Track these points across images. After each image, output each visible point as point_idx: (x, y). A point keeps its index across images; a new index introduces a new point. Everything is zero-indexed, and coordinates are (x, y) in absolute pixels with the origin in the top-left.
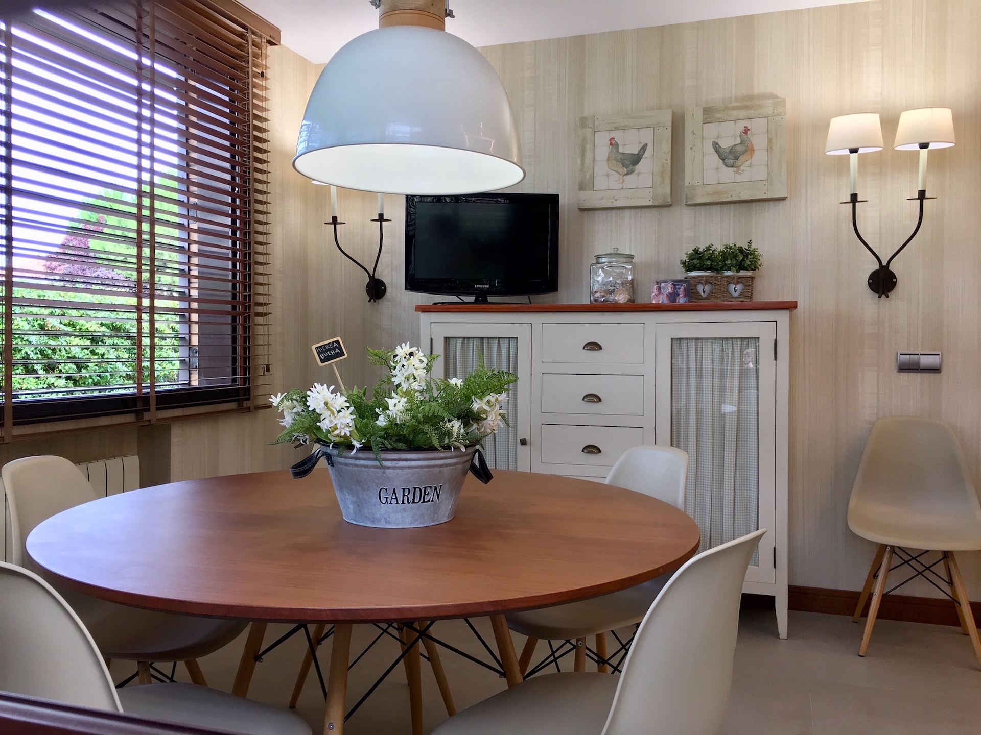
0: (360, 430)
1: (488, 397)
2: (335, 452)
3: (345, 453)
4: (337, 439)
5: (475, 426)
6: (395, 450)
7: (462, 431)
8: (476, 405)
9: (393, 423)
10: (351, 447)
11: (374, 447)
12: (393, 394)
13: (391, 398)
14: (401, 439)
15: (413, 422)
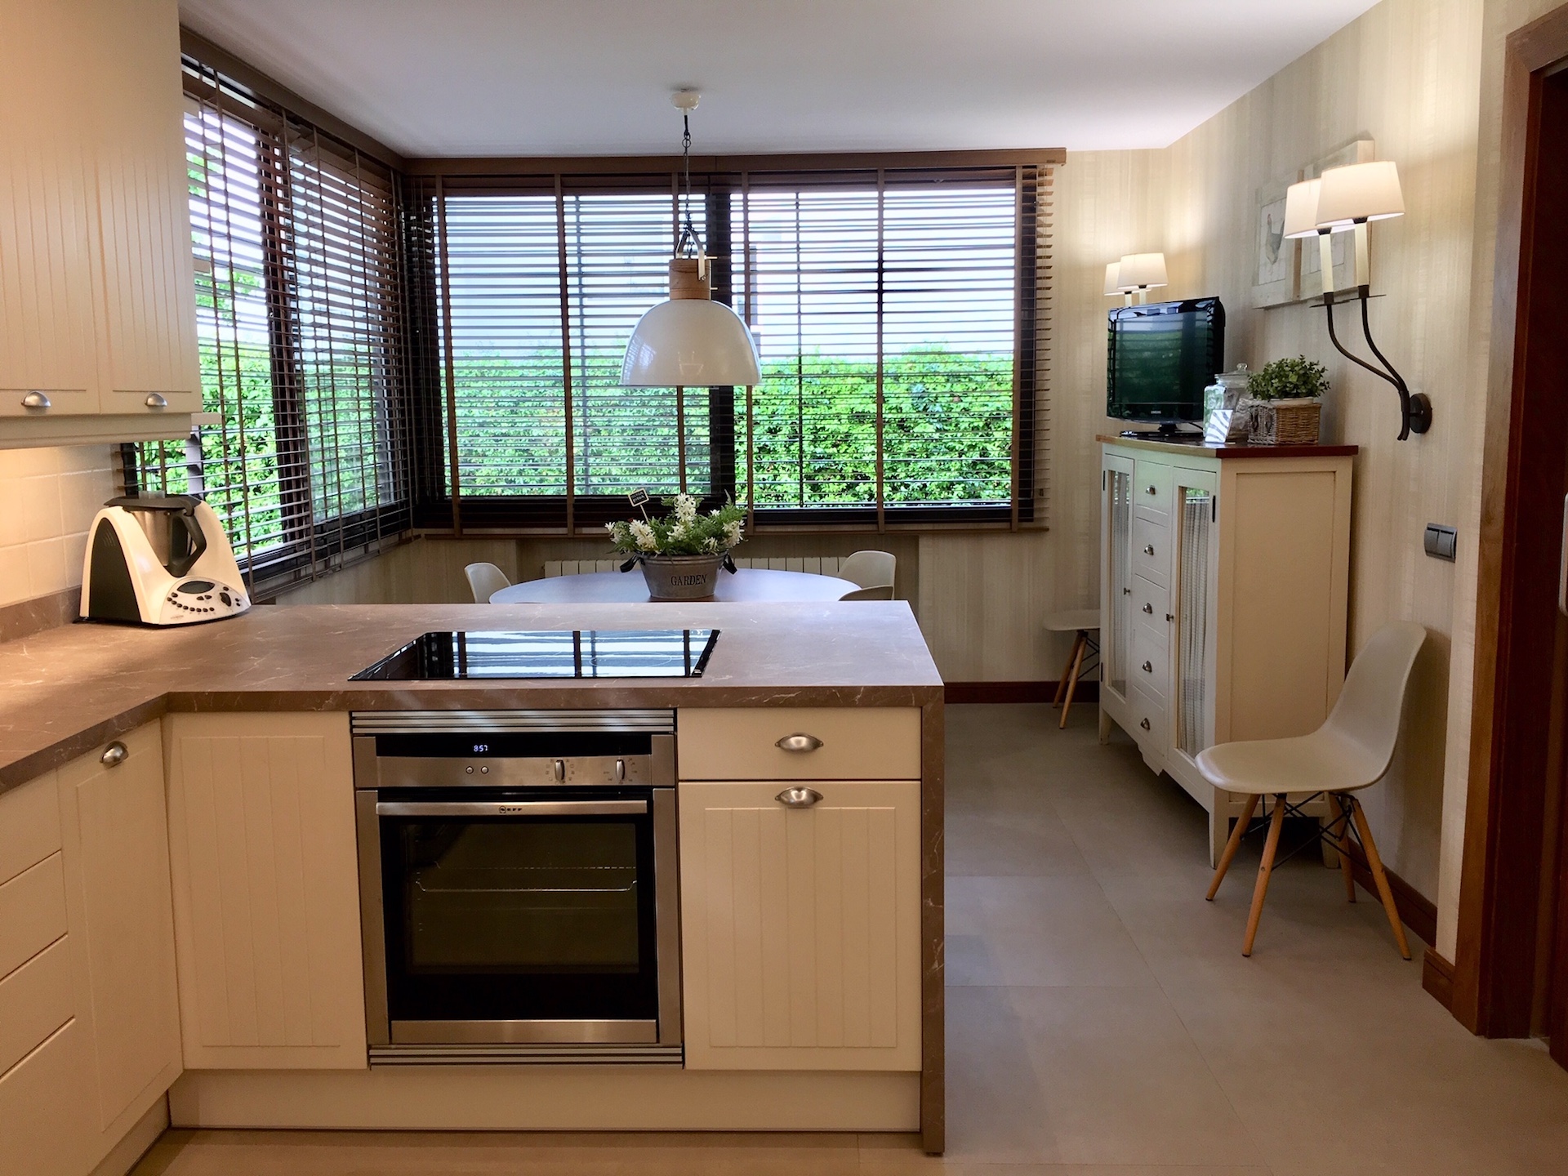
0: (660, 544)
1: (733, 523)
2: (646, 557)
3: (652, 558)
4: (646, 550)
5: (725, 540)
6: (679, 555)
7: (716, 544)
8: (726, 528)
9: (677, 541)
10: (654, 554)
11: (668, 554)
12: (677, 523)
13: (676, 525)
14: (682, 549)
15: (687, 540)
